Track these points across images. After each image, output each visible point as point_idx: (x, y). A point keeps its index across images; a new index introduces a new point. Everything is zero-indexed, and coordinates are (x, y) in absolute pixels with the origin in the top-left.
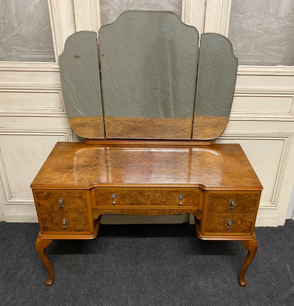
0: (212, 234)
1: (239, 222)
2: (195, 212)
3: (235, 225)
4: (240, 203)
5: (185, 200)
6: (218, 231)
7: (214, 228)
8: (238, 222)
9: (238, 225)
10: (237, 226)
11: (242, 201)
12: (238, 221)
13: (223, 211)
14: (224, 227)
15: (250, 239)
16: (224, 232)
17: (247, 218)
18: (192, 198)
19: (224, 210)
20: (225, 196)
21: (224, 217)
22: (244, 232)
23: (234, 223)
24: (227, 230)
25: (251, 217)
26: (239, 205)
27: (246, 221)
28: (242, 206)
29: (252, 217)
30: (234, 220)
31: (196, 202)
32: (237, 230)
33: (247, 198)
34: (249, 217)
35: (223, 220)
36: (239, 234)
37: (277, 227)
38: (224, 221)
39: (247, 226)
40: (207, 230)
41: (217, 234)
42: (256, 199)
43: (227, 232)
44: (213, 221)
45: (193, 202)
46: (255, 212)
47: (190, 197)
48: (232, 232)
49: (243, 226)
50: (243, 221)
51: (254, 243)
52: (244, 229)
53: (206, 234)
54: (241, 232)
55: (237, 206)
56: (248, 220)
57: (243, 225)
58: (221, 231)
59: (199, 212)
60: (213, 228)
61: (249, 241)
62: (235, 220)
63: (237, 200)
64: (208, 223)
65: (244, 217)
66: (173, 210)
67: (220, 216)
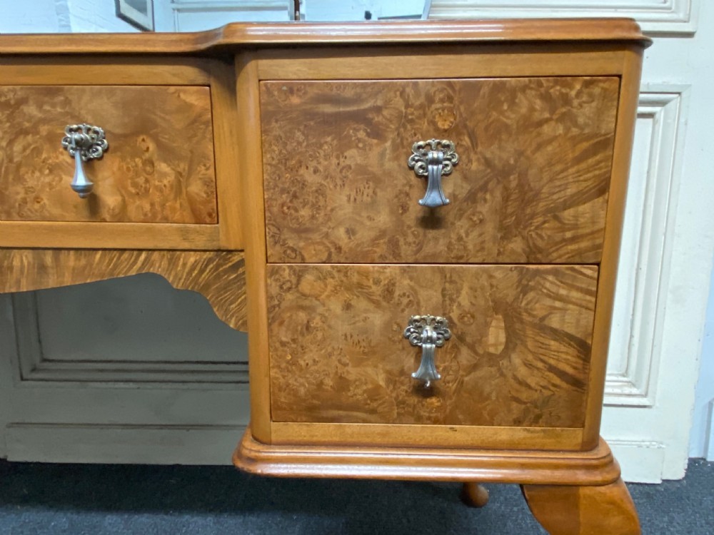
0: (321, 430)
1: (496, 336)
2: (202, 271)
3: (465, 356)
4: (488, 163)
5: (120, 168)
6: (355, 407)
7: (329, 382)
8: (483, 334)
9: (492, 359)
10: (484, 371)
11: (502, 153)
12: (487, 325)
13: (374, 241)
14: (392, 380)
15: (582, 476)
16: (400, 419)
17: (548, 302)
18: (167, 153)
19: (383, 233)
20: (378, 110)
21: (389, 291)
22: (536, 421)
23: (461, 338)
24: (414, 400)
25: (575, 295)
26: (484, 188)
27: (542, 327)
28: (506, 199)
29: (588, 292)
30: (454, 315)
31: (196, 188)
32: (488, 398)
33: (541, 123)
34: (563, 292)
35: (377, 319)
36: (504, 433)
37: (659, 482)
38: (387, 325)
39: (552, 369)
40: (283, 398)
41: (353, 429)
42: (607, 126)
43: (419, 420)
44: (317, 322)
45: (178, 188)
46: (600, 246)
47: (152, 146)
48: (449, 420)
49: (523, 372)
50: (518, 326)
51: (612, 503)
52: (536, 395)
53: (279, 430)
54: (518, 422)
55: (472, 198)
56: (555, 322)
57: (528, 365)
58: (373, 411)
59: (226, 272)
60: (320, 385)
61: (577, 486)
62: (461, 317)
63: (466, 141)
64: (283, 344)
65: (525, 290)
66: (58, 250)
67: (360, 286)
